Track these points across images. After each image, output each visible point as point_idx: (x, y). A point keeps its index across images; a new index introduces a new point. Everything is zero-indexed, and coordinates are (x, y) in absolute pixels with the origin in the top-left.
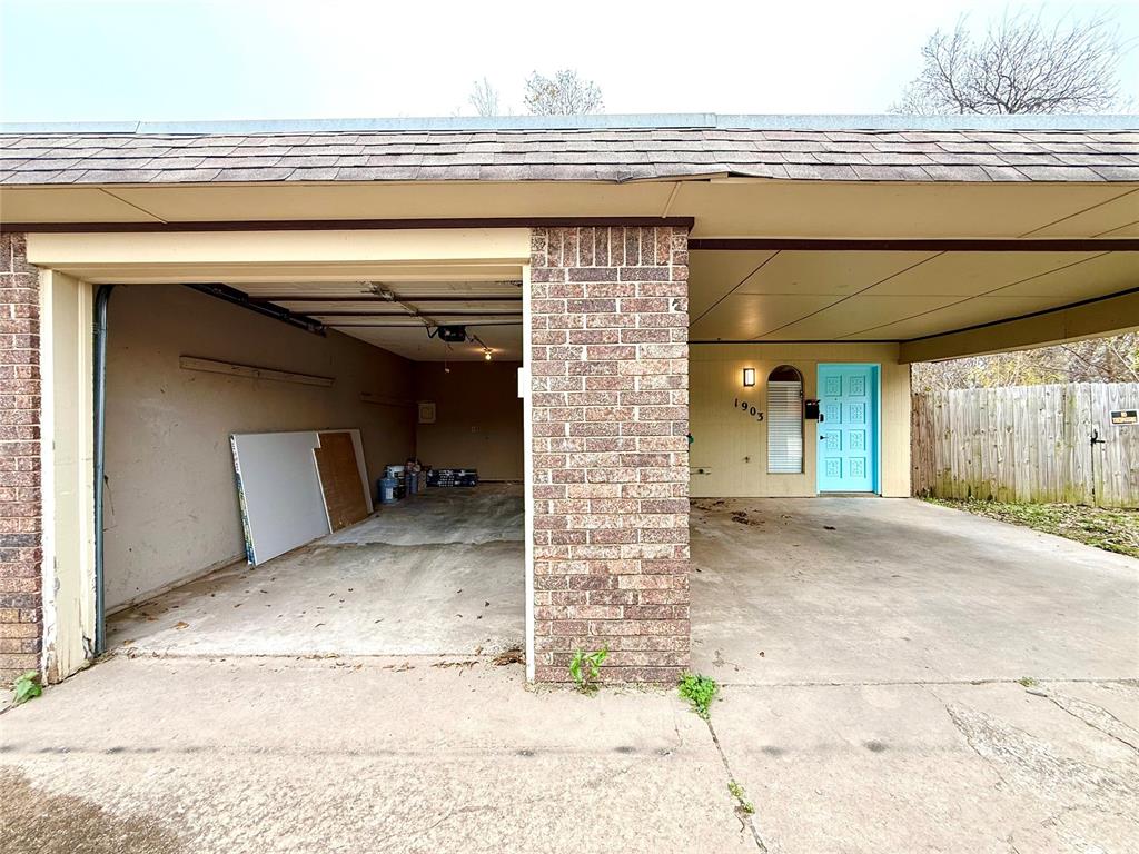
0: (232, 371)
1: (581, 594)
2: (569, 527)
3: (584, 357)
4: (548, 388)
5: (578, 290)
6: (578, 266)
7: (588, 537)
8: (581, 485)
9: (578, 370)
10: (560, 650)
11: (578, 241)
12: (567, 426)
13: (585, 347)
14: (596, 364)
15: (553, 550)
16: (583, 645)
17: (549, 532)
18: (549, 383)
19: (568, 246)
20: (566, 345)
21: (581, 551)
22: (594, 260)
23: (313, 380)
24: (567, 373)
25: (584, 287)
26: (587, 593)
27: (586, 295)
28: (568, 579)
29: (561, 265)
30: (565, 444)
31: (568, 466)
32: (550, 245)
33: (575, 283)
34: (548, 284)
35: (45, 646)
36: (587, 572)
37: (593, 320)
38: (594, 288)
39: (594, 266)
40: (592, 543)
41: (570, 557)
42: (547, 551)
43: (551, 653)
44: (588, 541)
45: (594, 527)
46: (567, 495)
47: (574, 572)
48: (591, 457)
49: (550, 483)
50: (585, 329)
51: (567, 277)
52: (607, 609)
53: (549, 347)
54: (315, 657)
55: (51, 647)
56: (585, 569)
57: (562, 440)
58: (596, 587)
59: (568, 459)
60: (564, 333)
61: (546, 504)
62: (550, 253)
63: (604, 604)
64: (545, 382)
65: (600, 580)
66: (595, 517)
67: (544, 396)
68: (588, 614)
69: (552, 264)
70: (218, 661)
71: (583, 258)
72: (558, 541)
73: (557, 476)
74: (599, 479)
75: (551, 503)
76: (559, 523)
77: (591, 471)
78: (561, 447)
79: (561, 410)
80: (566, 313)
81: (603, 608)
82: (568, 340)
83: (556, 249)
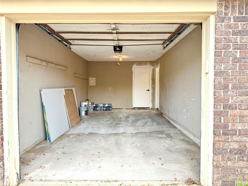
0: (40, 63)
1: (234, 156)
2: (230, 128)
3: (238, 55)
4: (222, 69)
5: (237, 26)
6: (237, 15)
7: (238, 132)
8: (236, 110)
9: (236, 61)
10: (224, 180)
11: (238, 4)
12: (230, 85)
13: (239, 51)
14: (244, 58)
15: (223, 138)
16: (234, 177)
17: (221, 130)
18: (223, 66)
19: (233, 7)
20: (231, 50)
21: (235, 138)
22: (244, 13)
23: (62, 68)
24: (231, 62)
25: (239, 25)
26: (237, 156)
27: (240, 28)
28: (229, 150)
29: (230, 15)
30: (229, 93)
31: (230, 102)
32: (225, 6)
33: (236, 23)
34: (223, 23)
35: (5, 177)
36: (237, 147)
37: (243, 39)
38: (244, 25)
39: (244, 15)
40: (239, 135)
41: (230, 141)
42: (220, 138)
43: (221, 181)
44: (238, 134)
45: (241, 128)
46: (229, 115)
47: (232, 147)
48: (240, 98)
49: (222, 109)
50: (239, 43)
51: (232, 20)
52: (245, 162)
53: (223, 51)
54: (108, 181)
55: (8, 177)
56: (236, 146)
57: (228, 91)
58: (241, 153)
59: (230, 99)
60: (230, 45)
61: (220, 118)
62: (225, 9)
63: (244, 161)
64: (221, 66)
65: (242, 150)
66: (241, 124)
67: (221, 72)
68: (236, 165)
69: (226, 14)
70: (69, 183)
71: (240, 12)
72: (225, 134)
73: (226, 106)
74: (243, 108)
75: (222, 118)
76: (226, 127)
77: (240, 104)
78: (227, 94)
79: (228, 78)
80: (231, 36)
81: (243, 162)
82: (232, 48)
83: (228, 8)
